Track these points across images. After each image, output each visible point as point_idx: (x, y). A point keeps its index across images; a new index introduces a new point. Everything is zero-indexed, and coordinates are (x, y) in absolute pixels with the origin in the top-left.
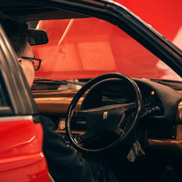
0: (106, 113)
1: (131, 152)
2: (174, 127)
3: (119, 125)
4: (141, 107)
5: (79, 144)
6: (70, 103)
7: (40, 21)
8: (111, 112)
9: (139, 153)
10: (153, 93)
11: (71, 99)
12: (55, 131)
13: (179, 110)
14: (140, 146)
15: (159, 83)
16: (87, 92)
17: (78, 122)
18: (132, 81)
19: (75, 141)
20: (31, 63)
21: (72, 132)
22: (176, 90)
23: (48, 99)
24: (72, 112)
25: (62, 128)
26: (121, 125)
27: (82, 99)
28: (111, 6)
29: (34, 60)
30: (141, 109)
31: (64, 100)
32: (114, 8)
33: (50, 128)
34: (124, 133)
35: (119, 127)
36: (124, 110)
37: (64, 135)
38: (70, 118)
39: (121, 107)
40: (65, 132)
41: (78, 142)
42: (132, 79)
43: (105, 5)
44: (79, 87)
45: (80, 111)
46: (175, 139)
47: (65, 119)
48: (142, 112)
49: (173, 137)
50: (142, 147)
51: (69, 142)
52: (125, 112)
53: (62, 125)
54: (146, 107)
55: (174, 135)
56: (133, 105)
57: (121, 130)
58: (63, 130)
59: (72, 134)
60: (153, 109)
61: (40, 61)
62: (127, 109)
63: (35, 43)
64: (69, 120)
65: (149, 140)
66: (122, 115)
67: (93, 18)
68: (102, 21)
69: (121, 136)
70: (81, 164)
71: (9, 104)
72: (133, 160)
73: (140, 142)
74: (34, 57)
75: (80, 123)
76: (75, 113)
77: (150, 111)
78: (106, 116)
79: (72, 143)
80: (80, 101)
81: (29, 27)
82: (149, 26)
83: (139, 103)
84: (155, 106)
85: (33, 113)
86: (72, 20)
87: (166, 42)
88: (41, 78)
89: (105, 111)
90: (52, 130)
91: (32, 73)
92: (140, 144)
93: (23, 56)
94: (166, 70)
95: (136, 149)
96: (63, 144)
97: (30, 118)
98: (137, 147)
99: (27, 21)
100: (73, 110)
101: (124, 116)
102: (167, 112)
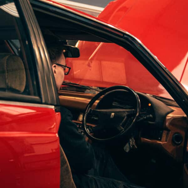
0: (113, 114)
1: (127, 145)
2: (161, 132)
3: (121, 124)
4: (139, 114)
5: (90, 133)
6: (88, 102)
7: (79, 41)
8: (117, 114)
9: (133, 147)
10: (150, 105)
11: (90, 100)
12: (72, 120)
13: (167, 120)
14: (134, 142)
15: (156, 98)
16: (102, 97)
17: (93, 117)
18: (136, 94)
19: (88, 130)
20: (63, 69)
21: (87, 124)
22: (167, 105)
23: (74, 98)
24: (89, 110)
25: (80, 120)
26: (122, 124)
27: (97, 101)
28: (128, 37)
29: (66, 68)
30: (138, 115)
31: (85, 100)
32: (130, 39)
33: (69, 118)
34: (123, 130)
35: (121, 125)
36: (127, 113)
37: (81, 125)
38: (87, 114)
39: (124, 111)
40: (81, 123)
41: (89, 131)
42: (136, 93)
43: (123, 36)
44: (97, 93)
45: (95, 110)
46: (160, 140)
47: (83, 114)
48: (139, 117)
49: (159, 138)
50: (136, 142)
51: (83, 131)
52: (127, 116)
53: (81, 118)
54: (143, 114)
55: (160, 137)
56: (134, 111)
57: (122, 128)
58: (81, 121)
59: (86, 125)
60: (148, 116)
61: (70, 69)
62: (129, 114)
63: (71, 56)
64: (85, 115)
65: (142, 138)
66: (125, 117)
67: (114, 44)
68: (121, 47)
69: (121, 132)
70: (87, 147)
71: (40, 95)
72: (127, 151)
73: (135, 139)
74: (66, 65)
75: (94, 118)
76: (91, 110)
77: (145, 117)
78: (113, 116)
79: (85, 132)
80: (96, 103)
81: (68, 44)
82: (156, 57)
83: (138, 110)
84: (150, 114)
85: (56, 104)
86: (101, 43)
87: (166, 71)
88: (72, 82)
89: (113, 112)
90: (70, 119)
91: (62, 76)
92: (134, 140)
93: (58, 63)
94: (162, 90)
95: (131, 143)
96: (76, 131)
97: (53, 107)
98: (132, 142)
99: (67, 39)
100: (90, 108)
101: (125, 118)
102: (158, 120)
